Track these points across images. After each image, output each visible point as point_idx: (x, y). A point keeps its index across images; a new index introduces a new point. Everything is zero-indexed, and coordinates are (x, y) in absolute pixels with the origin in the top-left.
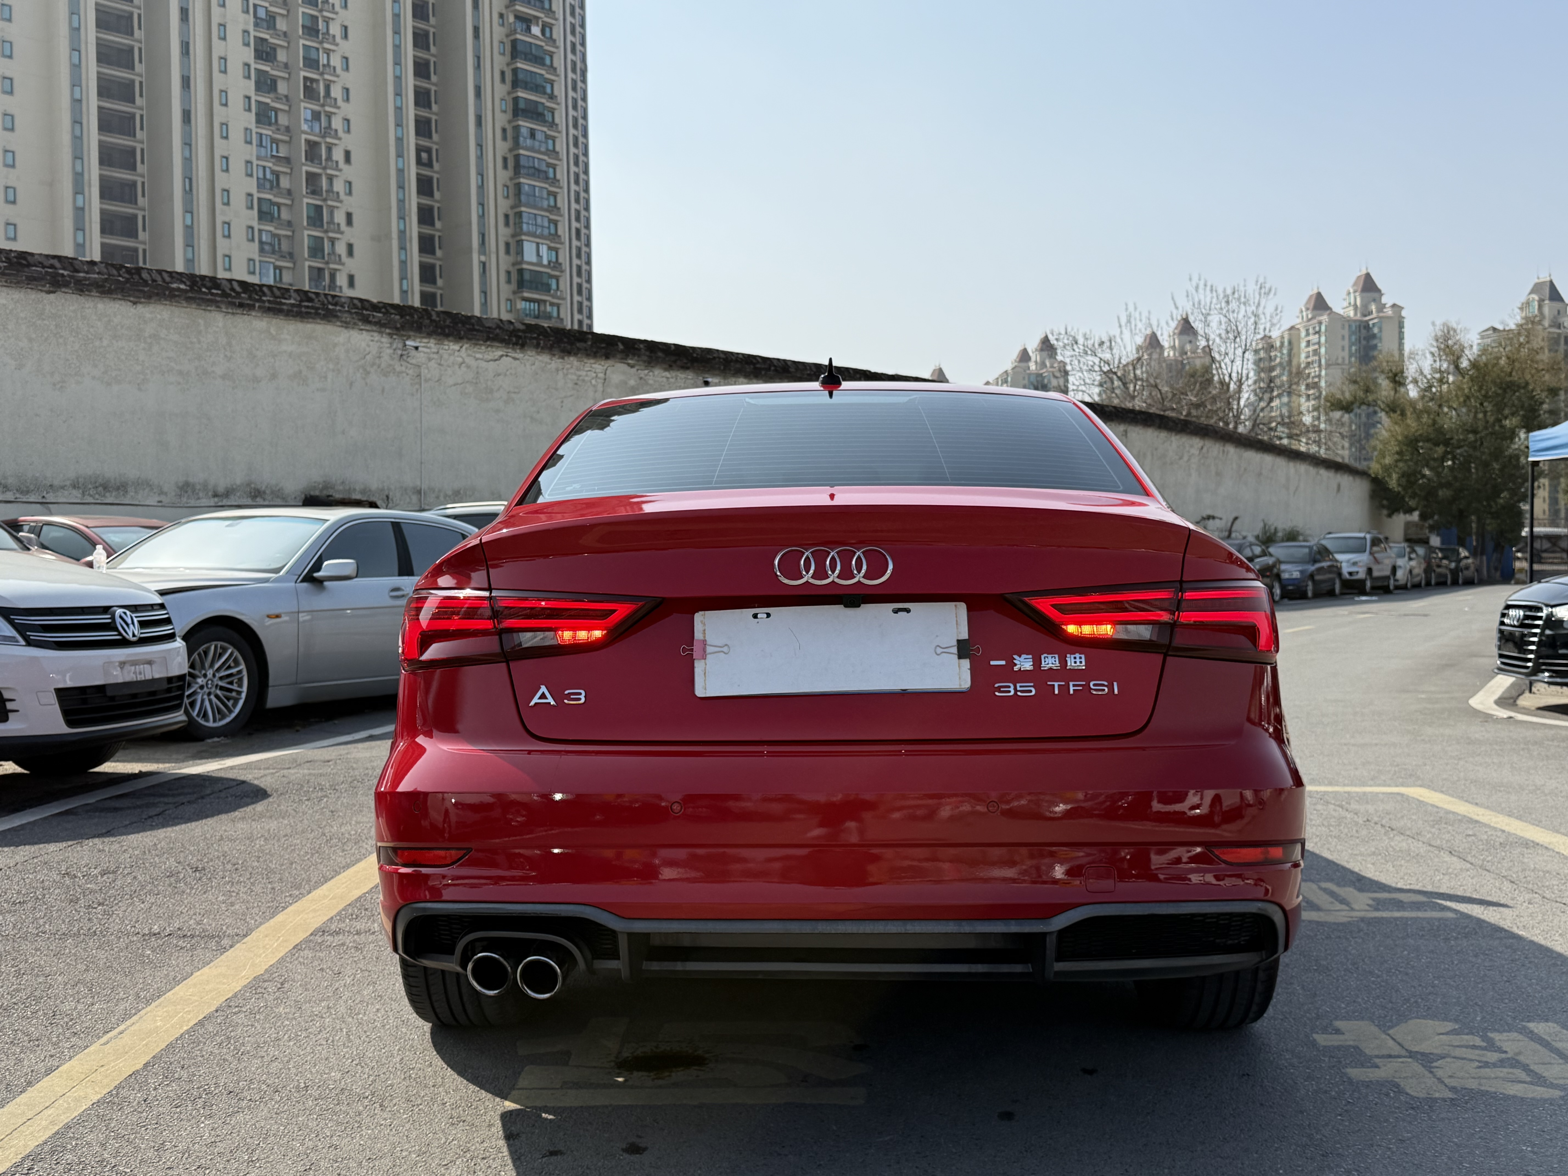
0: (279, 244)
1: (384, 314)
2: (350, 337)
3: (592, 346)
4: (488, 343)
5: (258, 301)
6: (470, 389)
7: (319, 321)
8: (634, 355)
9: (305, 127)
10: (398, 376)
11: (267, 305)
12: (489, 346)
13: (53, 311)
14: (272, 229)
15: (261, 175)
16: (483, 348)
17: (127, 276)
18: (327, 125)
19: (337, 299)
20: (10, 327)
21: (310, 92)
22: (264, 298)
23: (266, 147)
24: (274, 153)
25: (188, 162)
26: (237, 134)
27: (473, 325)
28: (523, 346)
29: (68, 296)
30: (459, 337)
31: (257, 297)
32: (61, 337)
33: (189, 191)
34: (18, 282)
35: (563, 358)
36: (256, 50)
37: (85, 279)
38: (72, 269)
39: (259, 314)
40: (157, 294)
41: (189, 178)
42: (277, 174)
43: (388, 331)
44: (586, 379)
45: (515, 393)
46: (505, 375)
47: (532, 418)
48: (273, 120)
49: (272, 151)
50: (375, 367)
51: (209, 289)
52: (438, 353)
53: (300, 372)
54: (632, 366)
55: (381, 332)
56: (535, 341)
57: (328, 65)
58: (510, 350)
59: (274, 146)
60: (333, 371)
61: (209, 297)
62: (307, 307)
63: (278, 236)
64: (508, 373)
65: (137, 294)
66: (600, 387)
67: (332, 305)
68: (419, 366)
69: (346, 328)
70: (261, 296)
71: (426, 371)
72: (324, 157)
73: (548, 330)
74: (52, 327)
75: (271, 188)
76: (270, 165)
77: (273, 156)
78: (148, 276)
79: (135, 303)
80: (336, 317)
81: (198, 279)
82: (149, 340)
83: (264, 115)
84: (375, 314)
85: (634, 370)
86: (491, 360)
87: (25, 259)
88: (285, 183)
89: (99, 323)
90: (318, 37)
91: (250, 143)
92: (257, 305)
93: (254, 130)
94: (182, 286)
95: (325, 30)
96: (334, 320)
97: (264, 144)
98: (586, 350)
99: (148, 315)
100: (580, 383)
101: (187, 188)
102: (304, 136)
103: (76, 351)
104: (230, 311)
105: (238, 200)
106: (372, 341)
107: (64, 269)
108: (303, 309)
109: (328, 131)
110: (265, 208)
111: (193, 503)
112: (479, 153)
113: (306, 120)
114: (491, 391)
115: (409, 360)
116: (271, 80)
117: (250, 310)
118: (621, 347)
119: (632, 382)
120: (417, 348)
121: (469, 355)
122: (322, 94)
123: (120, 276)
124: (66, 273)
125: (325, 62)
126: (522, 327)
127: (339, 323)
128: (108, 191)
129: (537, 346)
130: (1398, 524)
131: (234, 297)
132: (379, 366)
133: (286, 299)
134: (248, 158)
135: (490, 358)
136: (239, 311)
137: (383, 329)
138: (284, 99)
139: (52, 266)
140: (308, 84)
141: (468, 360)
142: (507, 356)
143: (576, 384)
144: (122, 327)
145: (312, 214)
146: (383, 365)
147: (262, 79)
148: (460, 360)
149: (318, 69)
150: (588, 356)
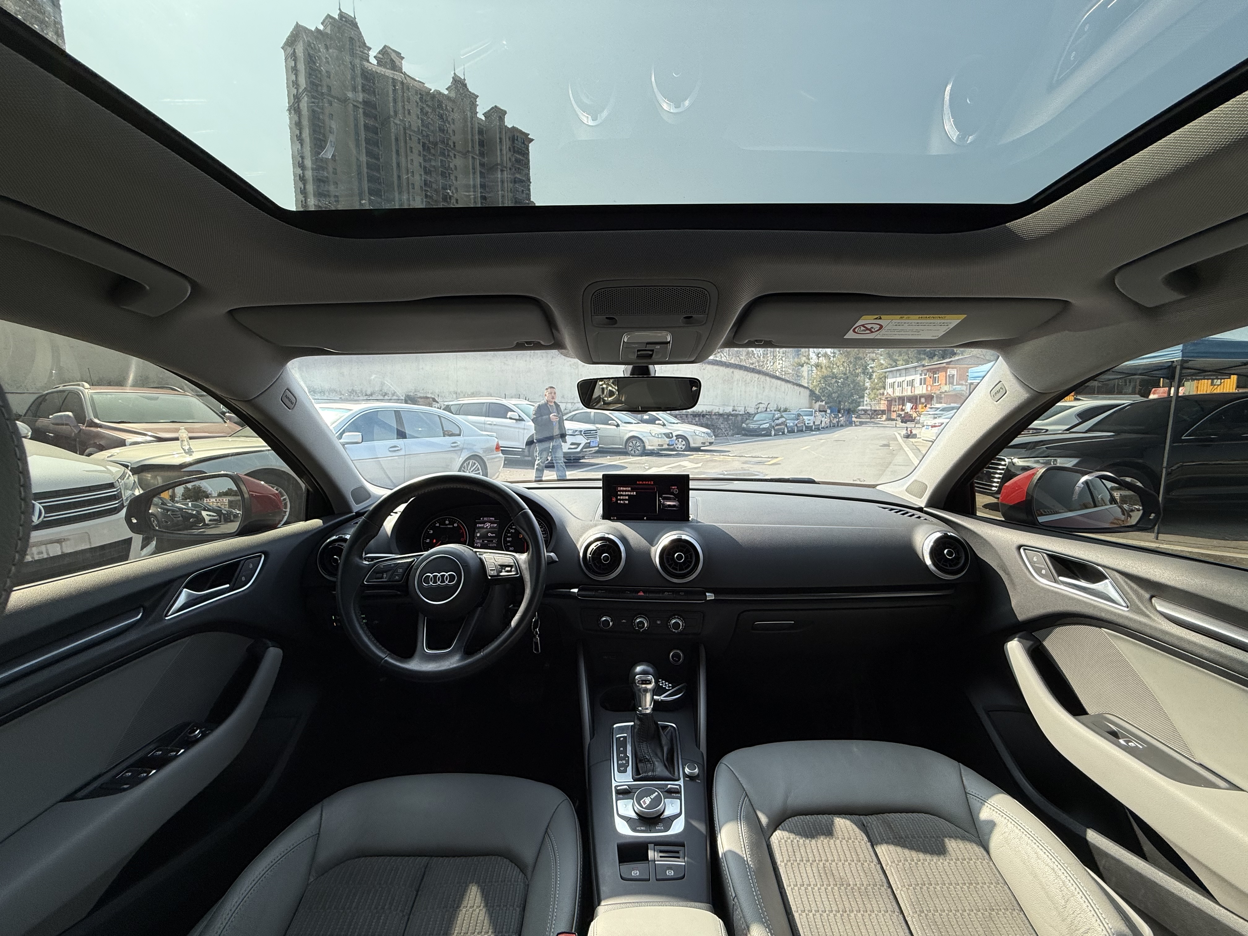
111: (356, 398)
130: (817, 405)
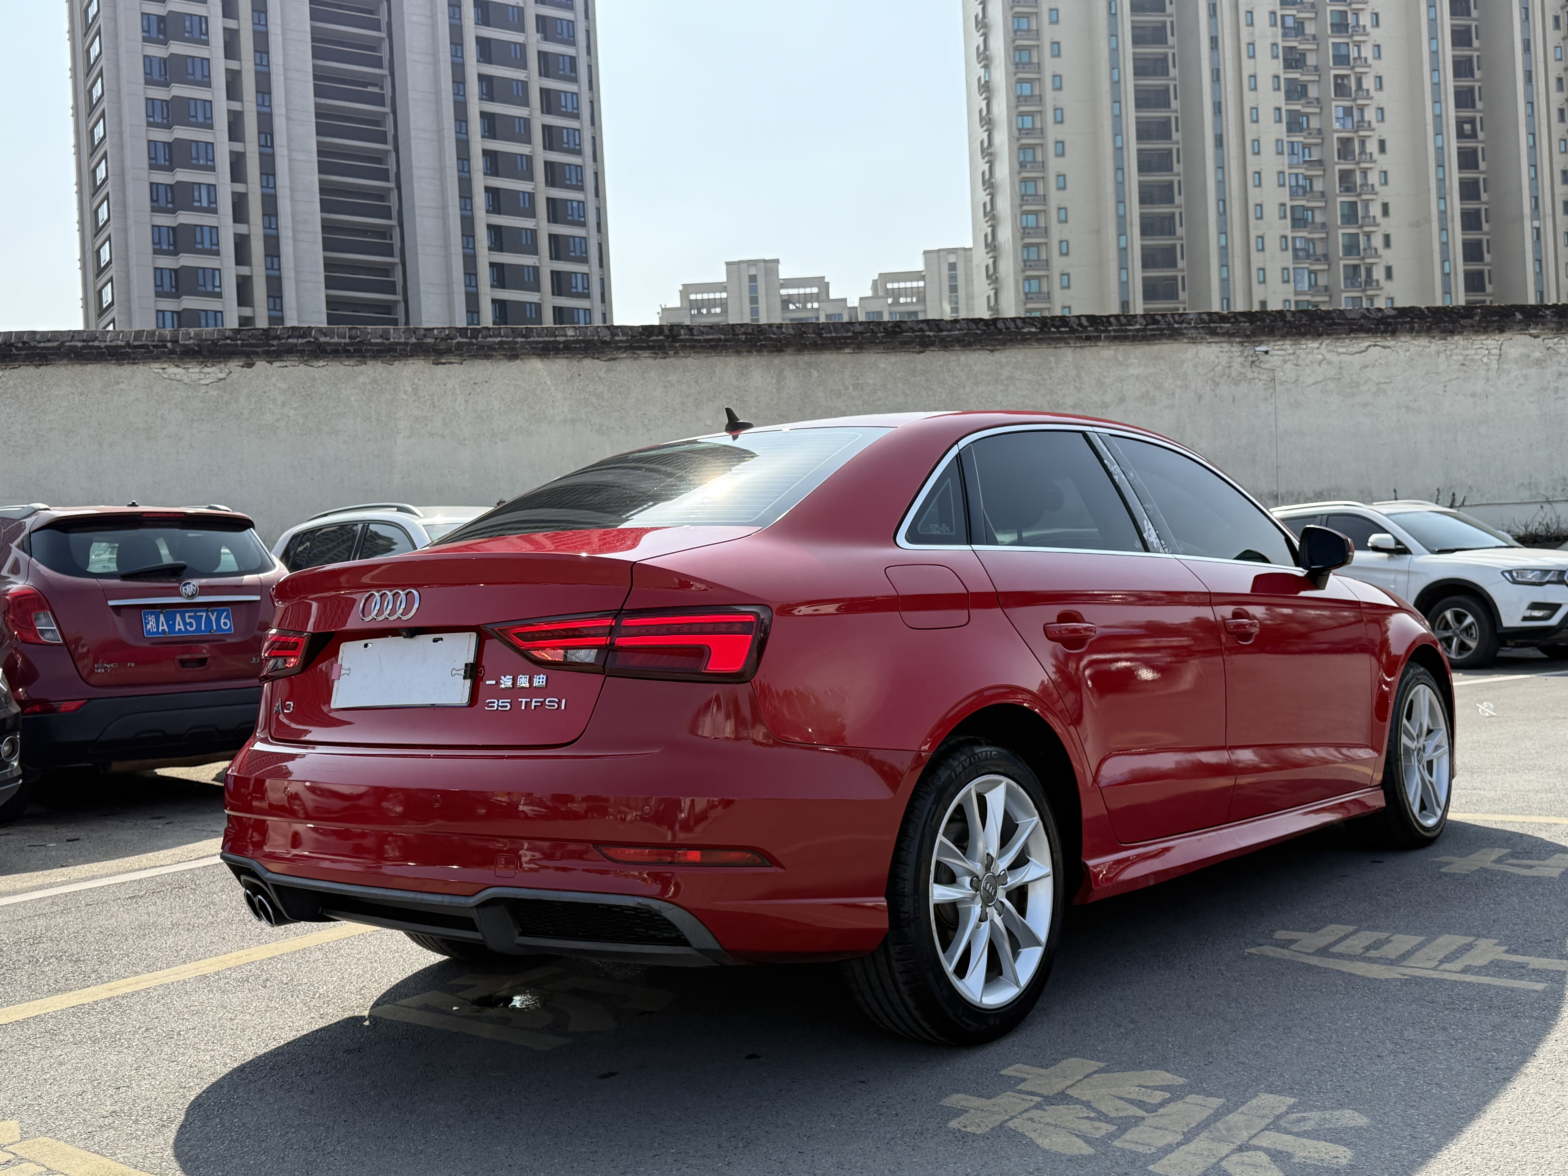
0: (1314, 248)
1: (1232, 323)
2: (1197, 353)
3: (1480, 321)
4: (1352, 335)
5: (1103, 331)
6: (1332, 385)
7: (1165, 341)
8: (1537, 324)
9: (1337, 126)
10: (1250, 383)
11: (1112, 334)
12: (1354, 338)
13: (923, 368)
14: (1305, 234)
15: (1294, 183)
16: (1347, 341)
17: (984, 328)
18: (1360, 118)
19: (1184, 316)
20: (889, 387)
21: (1341, 89)
22: (1110, 328)
23: (1298, 154)
24: (1307, 158)
25: (1221, 184)
26: (1268, 148)
27: (1333, 319)
28: (1394, 333)
29: (935, 353)
30: (1317, 335)
31: (1103, 328)
32: (931, 389)
33: (1223, 214)
34: (894, 348)
35: (1445, 339)
36: (1285, 60)
37: (948, 336)
38: (937, 329)
39: (1106, 344)
40: (1011, 340)
41: (1222, 200)
42: (1310, 179)
43: (1238, 340)
44: (1476, 357)
45: (1386, 383)
46: (1374, 366)
47: (1407, 407)
48: (1305, 126)
49: (1304, 156)
50: (1225, 378)
51: (1057, 328)
52: (1294, 353)
53: (1148, 392)
54: (1536, 337)
55: (1231, 343)
56: (1408, 326)
57: (1359, 57)
58: (1379, 339)
59: (1307, 150)
60: (1181, 387)
61: (1058, 335)
62: (1153, 330)
63: (1312, 240)
64: (1377, 363)
65: (994, 343)
66: (1494, 365)
67: (1178, 323)
68: (1274, 370)
69: (1194, 343)
70: (1106, 327)
71: (1282, 373)
72: (1357, 152)
73: (1426, 311)
74: (923, 382)
75: (1304, 195)
76: (1303, 171)
77: (1305, 162)
78: (1003, 325)
79: (992, 351)
80: (1182, 334)
81: (1049, 320)
82: (1005, 382)
83: (1295, 123)
84: (1222, 325)
85: (1540, 340)
86: (1357, 353)
87: (899, 327)
88: (1318, 186)
89: (962, 373)
90: (1347, 32)
91: (1282, 153)
92: (1103, 335)
93: (1286, 139)
94: (1033, 330)
95: (1354, 23)
96: (1181, 338)
97: (1296, 152)
98: (1472, 326)
99: (1004, 360)
100: (1467, 363)
101: (1221, 209)
102: (1336, 135)
103: (944, 400)
104: (1078, 345)
105: (1271, 211)
106: (1222, 352)
107: (931, 330)
108: (1148, 333)
109: (1361, 124)
110: (1298, 215)
112: (1530, 111)
113: (1337, 118)
114: (1358, 385)
115: (1262, 365)
116: (1301, 86)
117: (1097, 341)
118: (1519, 316)
119: (1537, 354)
120: (1267, 352)
121: (1330, 351)
122: (1354, 88)
123: (978, 329)
124: (931, 334)
125: (1356, 55)
126: (1393, 313)
127: (1185, 340)
128: (1148, 227)
129: (1411, 330)
131: (1082, 332)
132: (1229, 377)
133: (1131, 325)
134: (1280, 168)
135: (1354, 350)
136: (1087, 343)
137: (1232, 339)
138: (1315, 102)
139: (921, 330)
140: (1339, 81)
141: (1329, 356)
142: (1375, 346)
143: (1463, 365)
144: (982, 374)
145: (1346, 212)
146: (1234, 374)
147: (1292, 88)
148: (1320, 357)
149: (1349, 64)
150: (1477, 332)
